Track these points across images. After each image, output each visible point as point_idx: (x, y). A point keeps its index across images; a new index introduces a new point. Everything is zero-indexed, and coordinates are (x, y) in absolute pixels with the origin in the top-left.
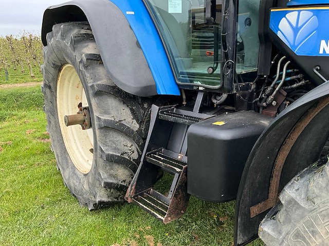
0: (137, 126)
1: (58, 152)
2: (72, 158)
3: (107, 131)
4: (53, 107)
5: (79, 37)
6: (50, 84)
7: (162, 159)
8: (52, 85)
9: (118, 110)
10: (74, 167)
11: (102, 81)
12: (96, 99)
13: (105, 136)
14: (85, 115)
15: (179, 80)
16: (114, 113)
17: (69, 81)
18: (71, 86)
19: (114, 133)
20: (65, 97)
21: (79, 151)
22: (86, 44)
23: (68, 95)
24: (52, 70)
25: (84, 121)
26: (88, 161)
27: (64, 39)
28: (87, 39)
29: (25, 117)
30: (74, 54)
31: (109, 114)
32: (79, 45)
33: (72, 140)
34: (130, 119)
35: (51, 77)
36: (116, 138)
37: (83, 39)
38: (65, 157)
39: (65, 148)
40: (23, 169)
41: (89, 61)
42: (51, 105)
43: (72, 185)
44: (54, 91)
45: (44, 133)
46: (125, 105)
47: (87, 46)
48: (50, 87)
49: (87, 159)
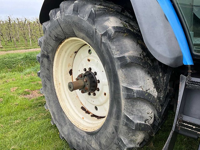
0: (156, 94)
1: (54, 110)
2: (68, 116)
3: (135, 101)
4: (50, 74)
5: (100, 10)
6: (49, 54)
7: (194, 127)
8: (50, 55)
9: (144, 80)
10: (71, 124)
11: (129, 53)
12: (124, 70)
13: (133, 106)
14: (86, 81)
15: (195, 51)
16: (141, 83)
17: (66, 52)
18: (66, 56)
19: (141, 103)
20: (60, 65)
21: (73, 110)
22: (107, 18)
23: (62, 64)
24: (53, 43)
25: (84, 86)
26: (83, 118)
27: (78, 14)
28: (107, 13)
29: (5, 77)
30: (94, 27)
31: (137, 84)
32: (99, 19)
33: (66, 100)
34: (153, 88)
35: (50, 48)
36: (142, 107)
37: (104, 13)
38: (62, 115)
39: (61, 107)
40: (19, 124)
41: (117, 33)
42: (47, 71)
43: (73, 141)
44: (52, 60)
45: (25, 90)
46: (149, 75)
47: (108, 19)
48: (48, 57)
49: (82, 117)
